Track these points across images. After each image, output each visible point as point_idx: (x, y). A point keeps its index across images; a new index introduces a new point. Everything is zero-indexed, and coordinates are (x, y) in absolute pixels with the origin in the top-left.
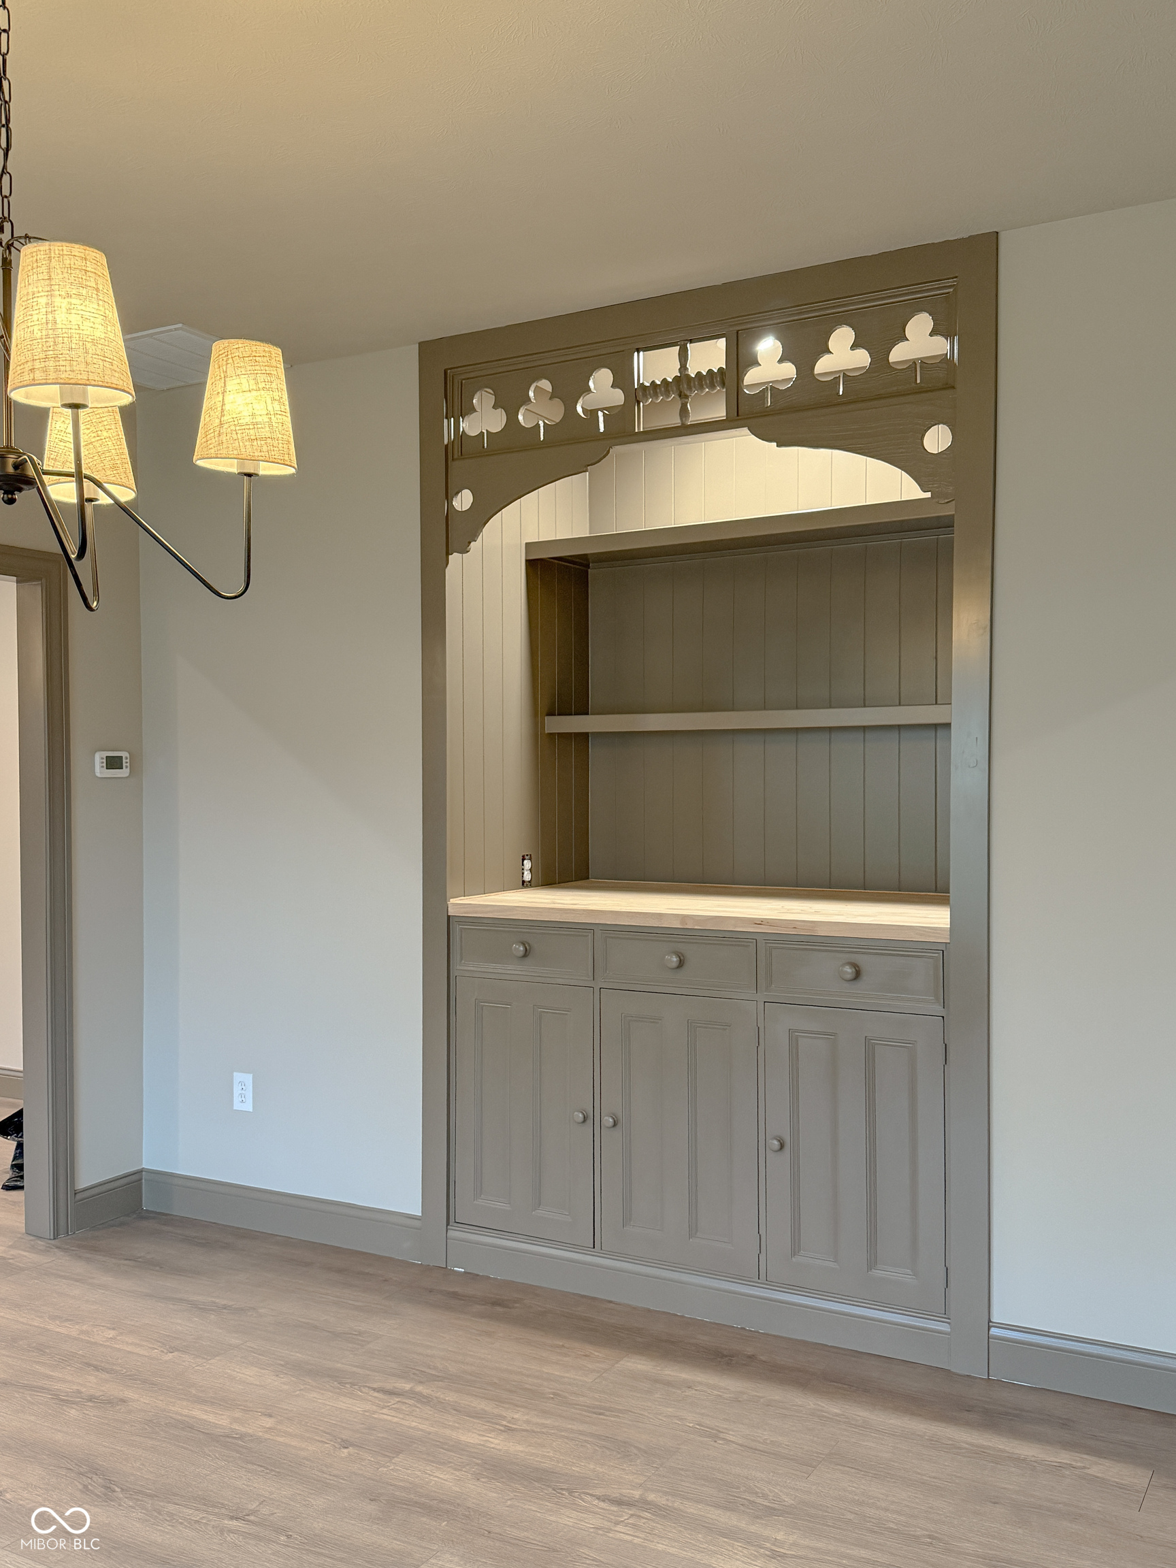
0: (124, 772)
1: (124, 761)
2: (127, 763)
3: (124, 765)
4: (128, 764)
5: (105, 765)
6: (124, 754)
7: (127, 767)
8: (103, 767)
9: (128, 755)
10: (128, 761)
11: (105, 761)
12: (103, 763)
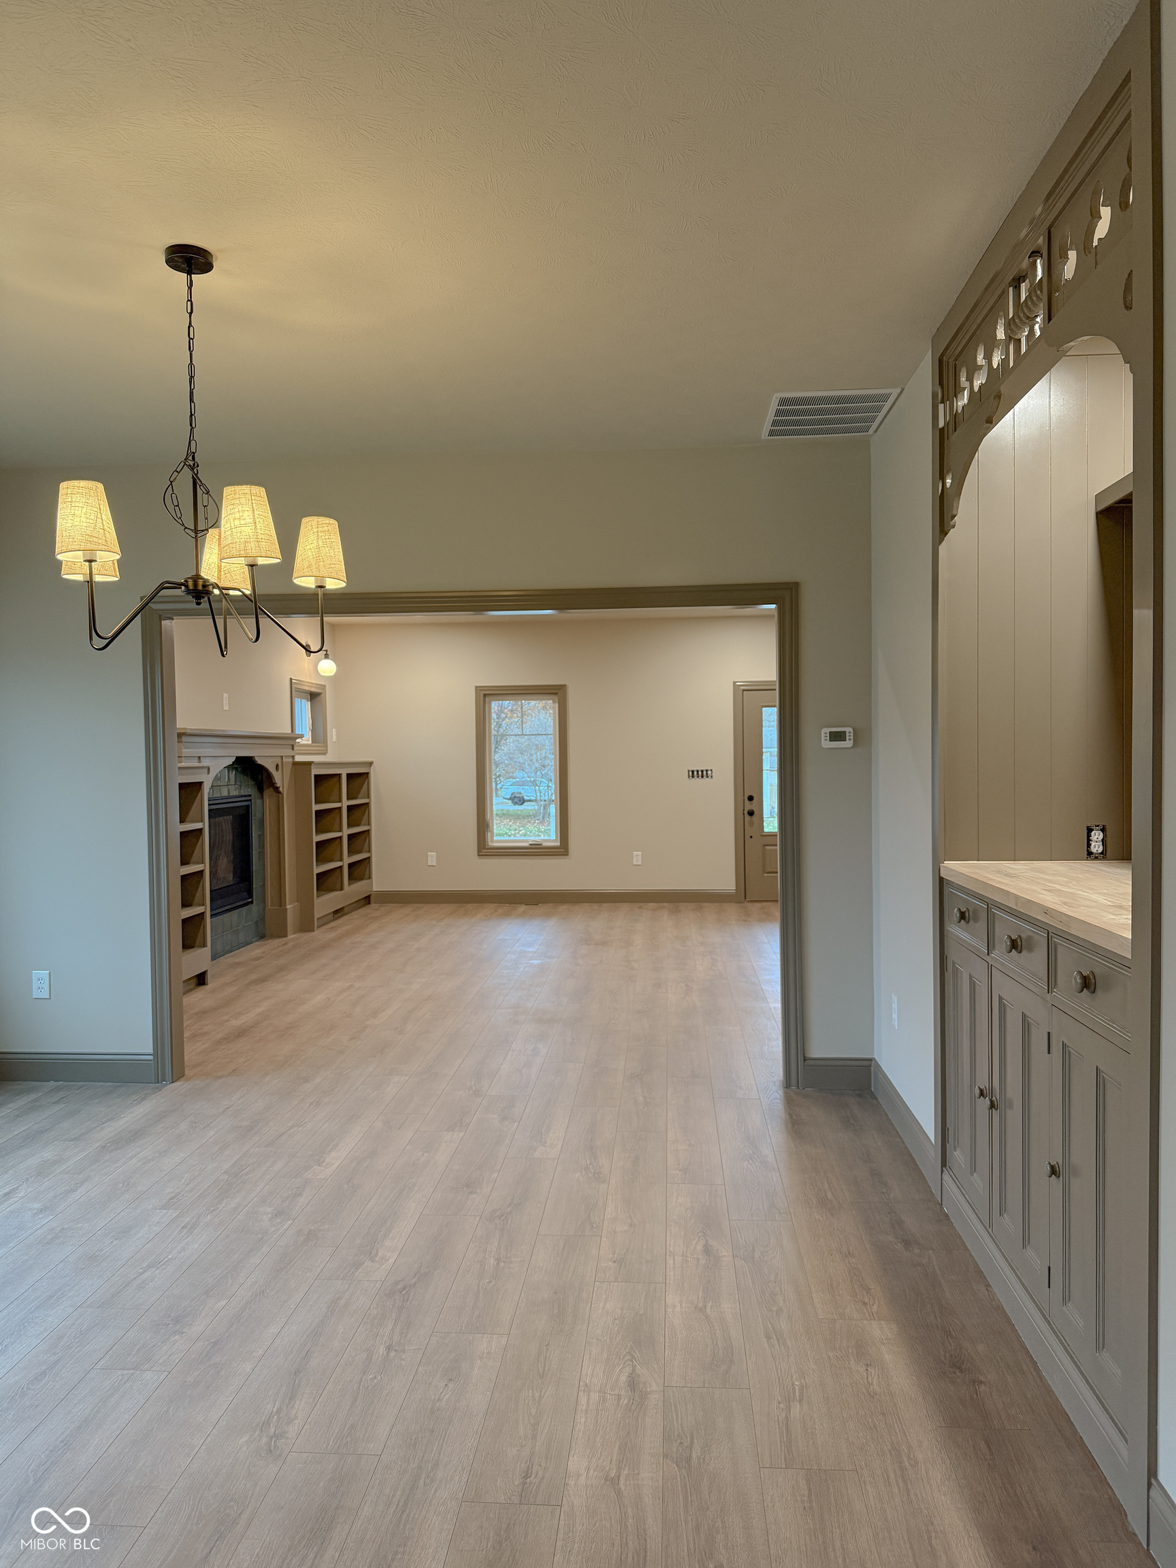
0: (848, 743)
1: (847, 735)
2: (850, 736)
3: (847, 738)
4: (852, 737)
5: (828, 738)
6: (848, 730)
7: (850, 739)
8: (826, 740)
9: (851, 730)
10: (852, 734)
11: (828, 735)
12: (826, 737)
